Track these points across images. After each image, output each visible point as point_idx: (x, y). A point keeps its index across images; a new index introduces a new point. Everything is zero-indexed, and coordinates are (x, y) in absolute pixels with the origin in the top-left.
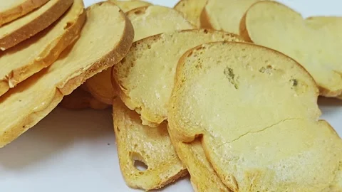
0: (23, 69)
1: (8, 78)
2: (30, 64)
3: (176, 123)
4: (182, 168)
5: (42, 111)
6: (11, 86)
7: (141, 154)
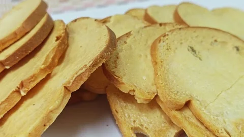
0: (32, 77)
1: (19, 88)
2: (37, 72)
3: (169, 96)
4: (176, 131)
5: (57, 108)
6: (23, 94)
7: (140, 127)
